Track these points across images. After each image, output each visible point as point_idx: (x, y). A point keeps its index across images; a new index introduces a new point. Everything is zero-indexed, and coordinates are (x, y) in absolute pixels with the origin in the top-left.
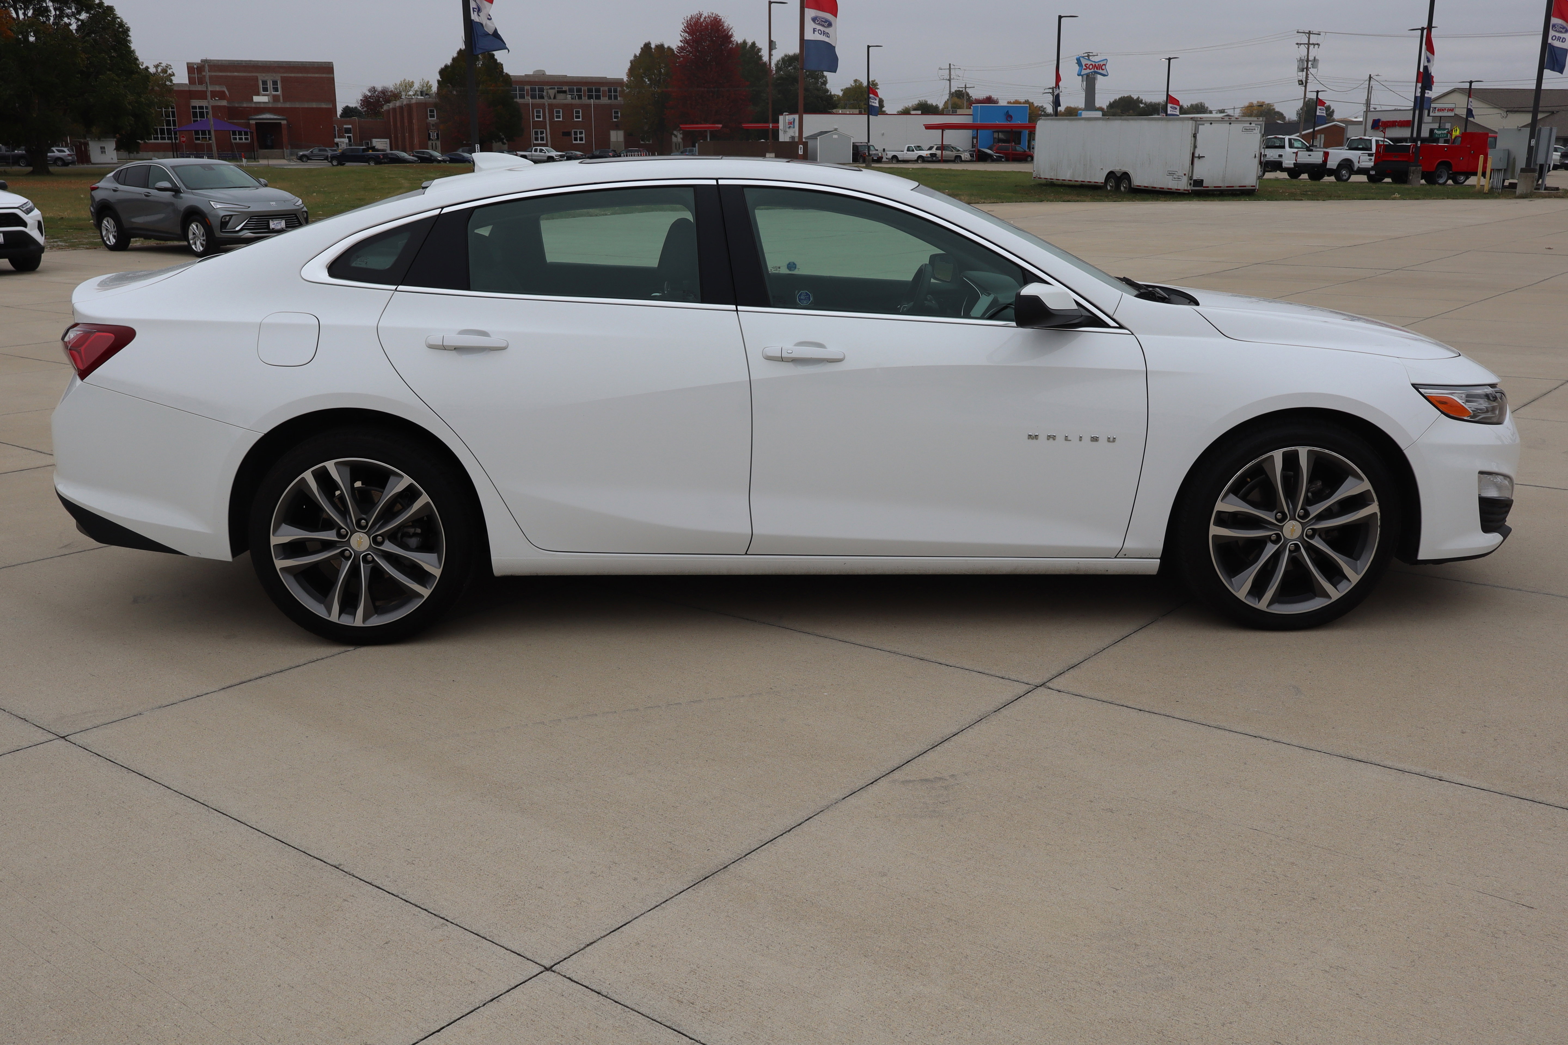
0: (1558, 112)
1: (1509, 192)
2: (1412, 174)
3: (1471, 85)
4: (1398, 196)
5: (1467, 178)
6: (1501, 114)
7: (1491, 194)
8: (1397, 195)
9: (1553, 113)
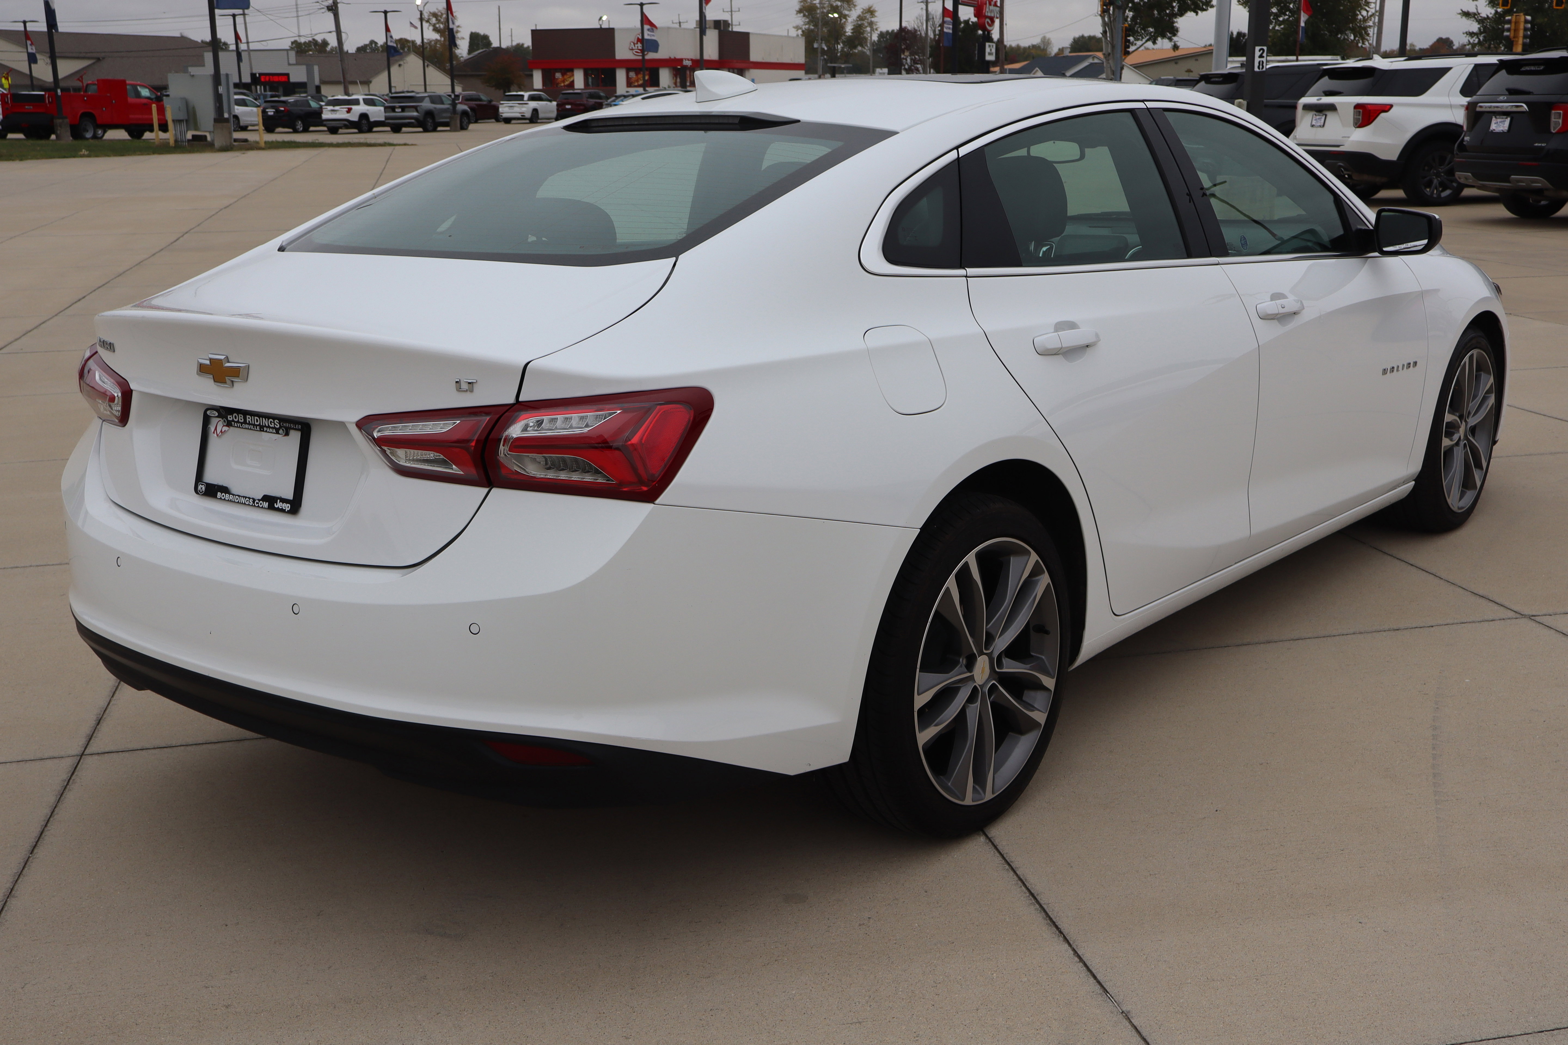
0: (104, 58)
1: (199, 144)
2: (59, 128)
3: (25, 27)
4: (86, 153)
5: (105, 132)
6: (44, 60)
7: (179, 147)
8: (84, 152)
9: (98, 59)
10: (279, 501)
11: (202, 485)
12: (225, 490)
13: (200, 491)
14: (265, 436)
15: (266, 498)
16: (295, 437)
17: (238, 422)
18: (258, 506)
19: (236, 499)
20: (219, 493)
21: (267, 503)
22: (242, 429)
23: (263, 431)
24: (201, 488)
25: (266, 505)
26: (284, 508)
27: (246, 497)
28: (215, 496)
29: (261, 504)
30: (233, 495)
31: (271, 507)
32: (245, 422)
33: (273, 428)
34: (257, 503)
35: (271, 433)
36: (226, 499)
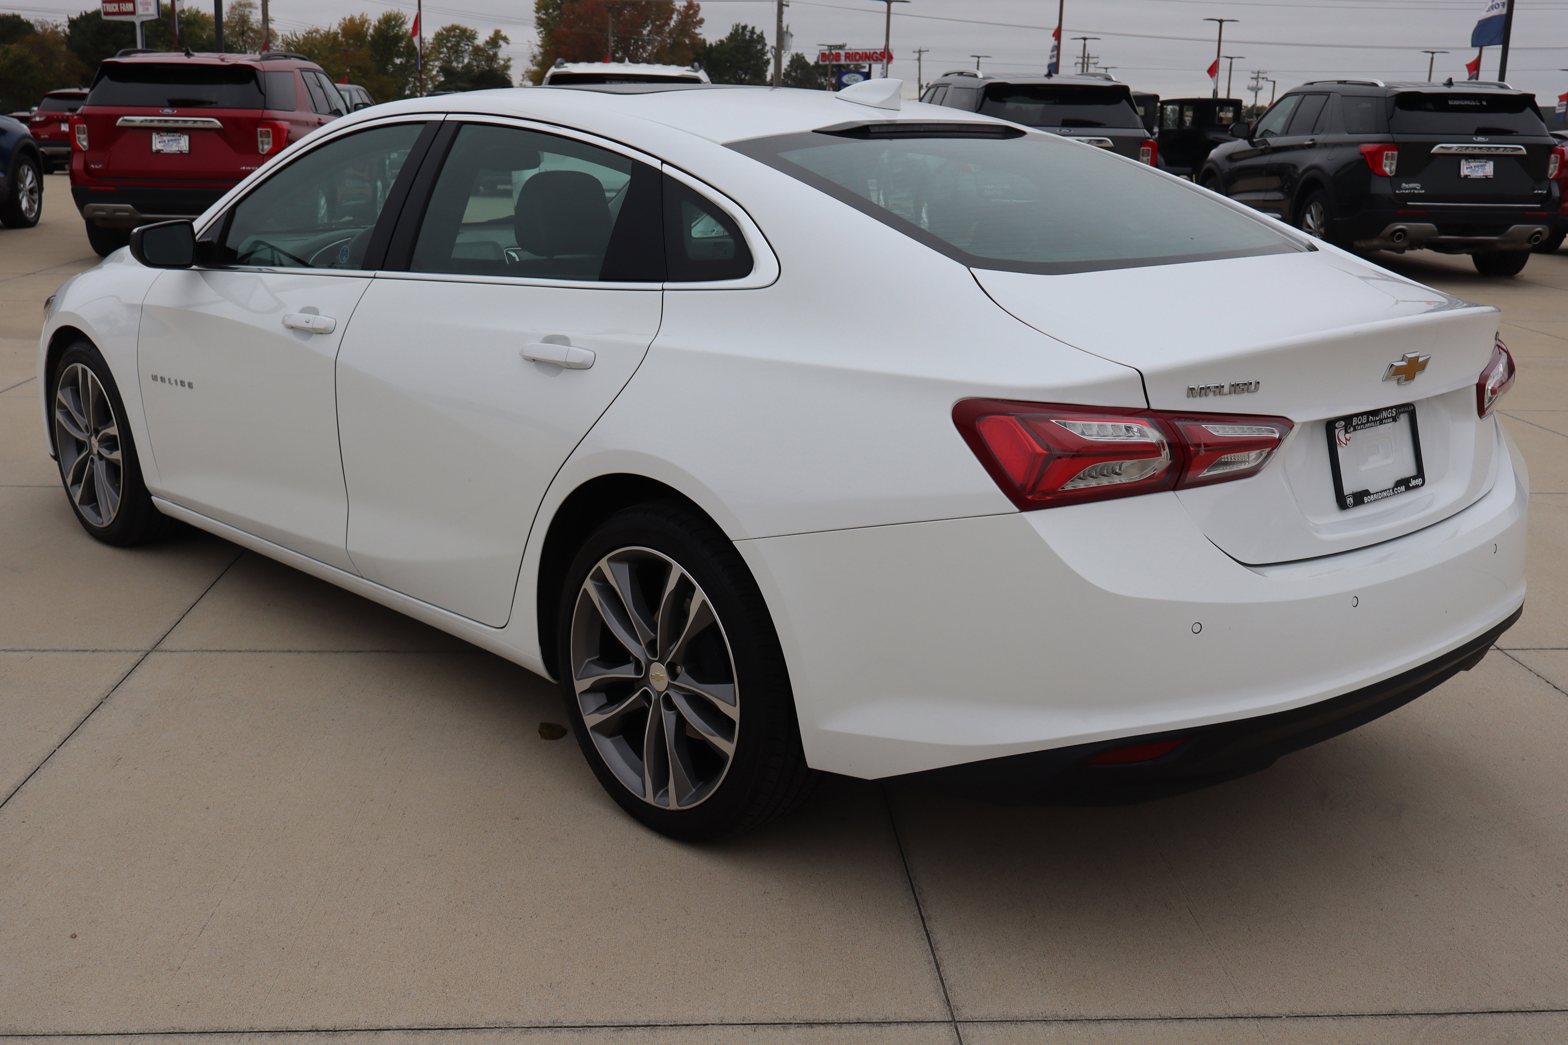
10: (1412, 479)
11: (1349, 497)
12: (1366, 493)
13: (1349, 505)
14: (1382, 428)
15: (1399, 483)
16: (1404, 419)
17: (1362, 424)
18: (1398, 493)
19: (1380, 496)
20: (1365, 498)
21: (1404, 486)
22: (1365, 429)
23: (1382, 424)
24: (1350, 501)
25: (1403, 488)
26: (1418, 484)
27: (1386, 490)
28: (1362, 502)
29: (1399, 489)
30: (1373, 494)
31: (1408, 488)
32: (1368, 422)
33: (1390, 418)
34: (1396, 491)
35: (1389, 422)
36: (1372, 500)
